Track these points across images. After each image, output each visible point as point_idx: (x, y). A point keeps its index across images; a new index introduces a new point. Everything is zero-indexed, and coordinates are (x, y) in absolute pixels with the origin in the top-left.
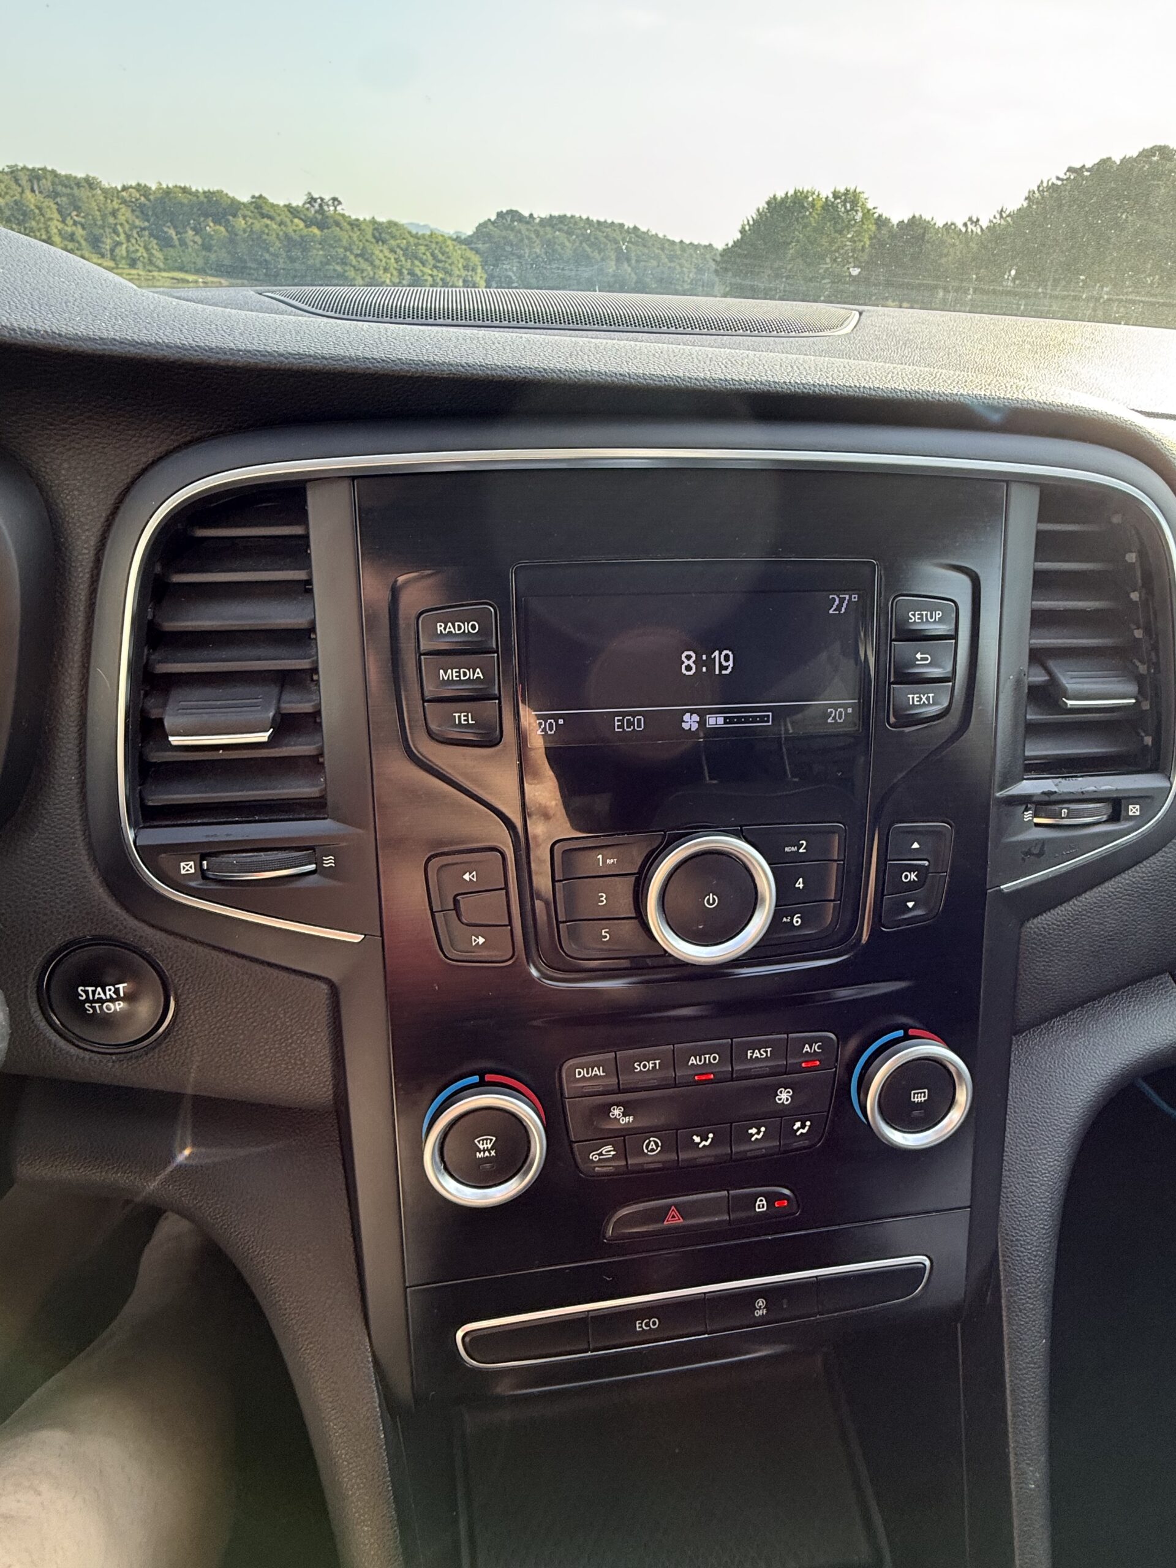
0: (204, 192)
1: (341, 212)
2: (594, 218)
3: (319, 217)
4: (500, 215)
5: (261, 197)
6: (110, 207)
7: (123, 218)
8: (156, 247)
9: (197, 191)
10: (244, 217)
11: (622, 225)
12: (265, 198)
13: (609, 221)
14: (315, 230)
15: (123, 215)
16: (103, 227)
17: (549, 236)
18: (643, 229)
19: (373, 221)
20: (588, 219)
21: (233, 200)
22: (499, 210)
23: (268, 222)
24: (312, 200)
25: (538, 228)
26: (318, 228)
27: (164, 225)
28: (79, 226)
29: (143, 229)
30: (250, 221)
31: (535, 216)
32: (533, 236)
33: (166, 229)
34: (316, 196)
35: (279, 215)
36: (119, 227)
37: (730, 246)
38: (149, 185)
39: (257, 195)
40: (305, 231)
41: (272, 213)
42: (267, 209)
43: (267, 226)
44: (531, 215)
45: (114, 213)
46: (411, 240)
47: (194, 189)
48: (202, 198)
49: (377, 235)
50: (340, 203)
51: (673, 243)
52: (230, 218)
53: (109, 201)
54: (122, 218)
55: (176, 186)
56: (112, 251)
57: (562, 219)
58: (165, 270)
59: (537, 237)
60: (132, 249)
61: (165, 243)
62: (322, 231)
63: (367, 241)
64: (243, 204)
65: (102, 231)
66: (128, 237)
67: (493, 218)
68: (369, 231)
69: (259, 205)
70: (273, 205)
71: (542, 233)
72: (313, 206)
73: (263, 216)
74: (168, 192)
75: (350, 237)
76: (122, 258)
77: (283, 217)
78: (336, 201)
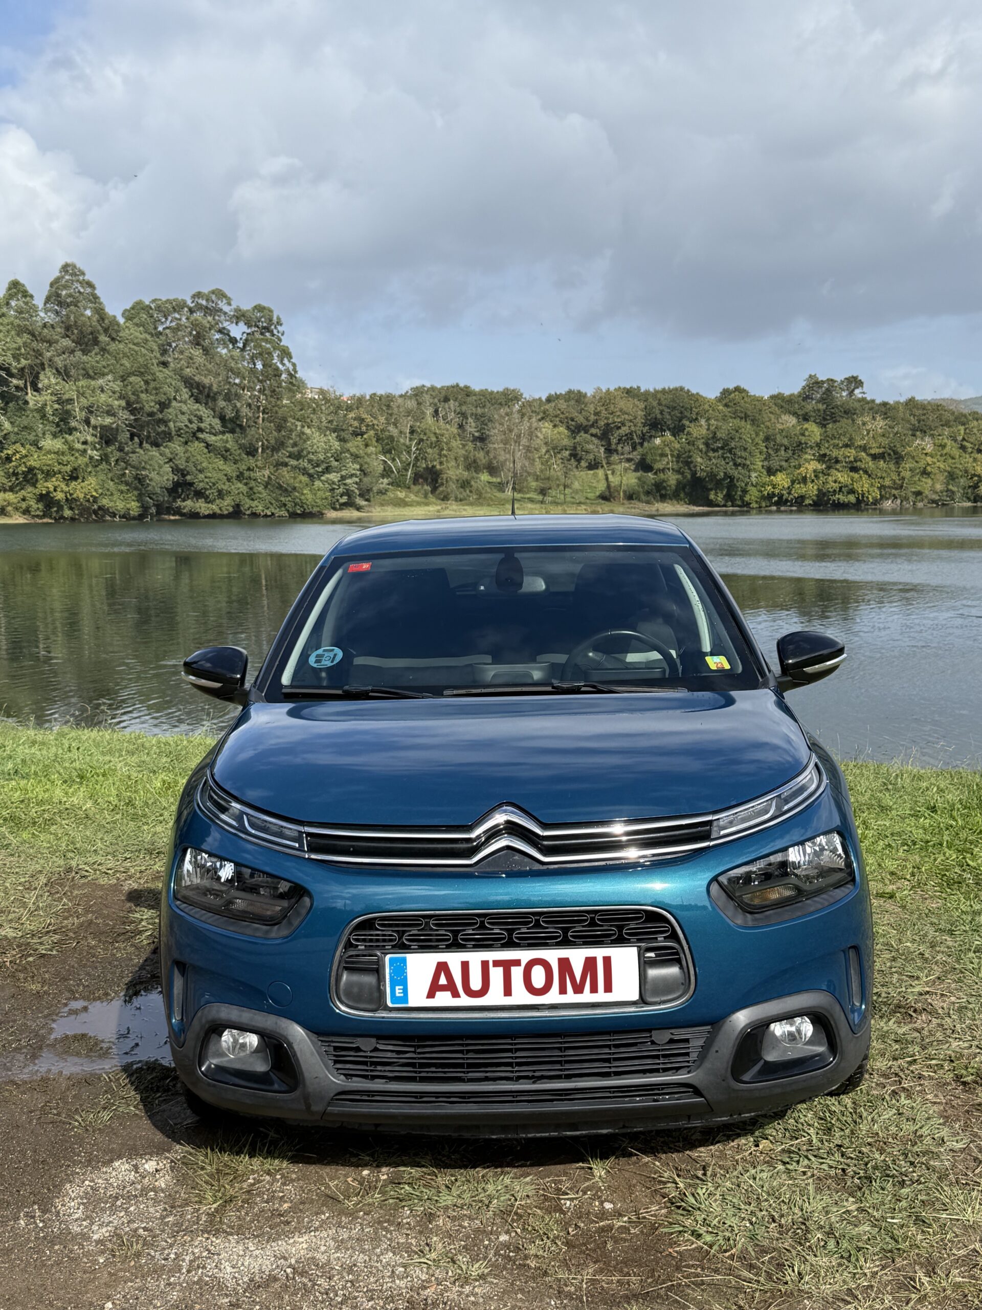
0: (656, 392)
1: (860, 396)
3: (821, 407)
5: (738, 389)
9: (647, 393)
10: (708, 419)
12: (744, 391)
14: (814, 427)
19: (911, 403)
21: (697, 398)
23: (743, 423)
24: (814, 384)
26: (819, 423)
30: (716, 424)
34: (822, 378)
35: (761, 411)
38: (583, 391)
39: (731, 386)
40: (797, 430)
41: (750, 410)
42: (744, 404)
46: (974, 423)
47: (642, 391)
49: (915, 422)
50: (859, 383)
52: (687, 423)
55: (620, 388)
62: (824, 426)
64: (710, 401)
69: (733, 401)
70: (754, 399)
72: (816, 393)
73: (736, 415)
74: (607, 398)
77: (765, 412)
78: (854, 382)
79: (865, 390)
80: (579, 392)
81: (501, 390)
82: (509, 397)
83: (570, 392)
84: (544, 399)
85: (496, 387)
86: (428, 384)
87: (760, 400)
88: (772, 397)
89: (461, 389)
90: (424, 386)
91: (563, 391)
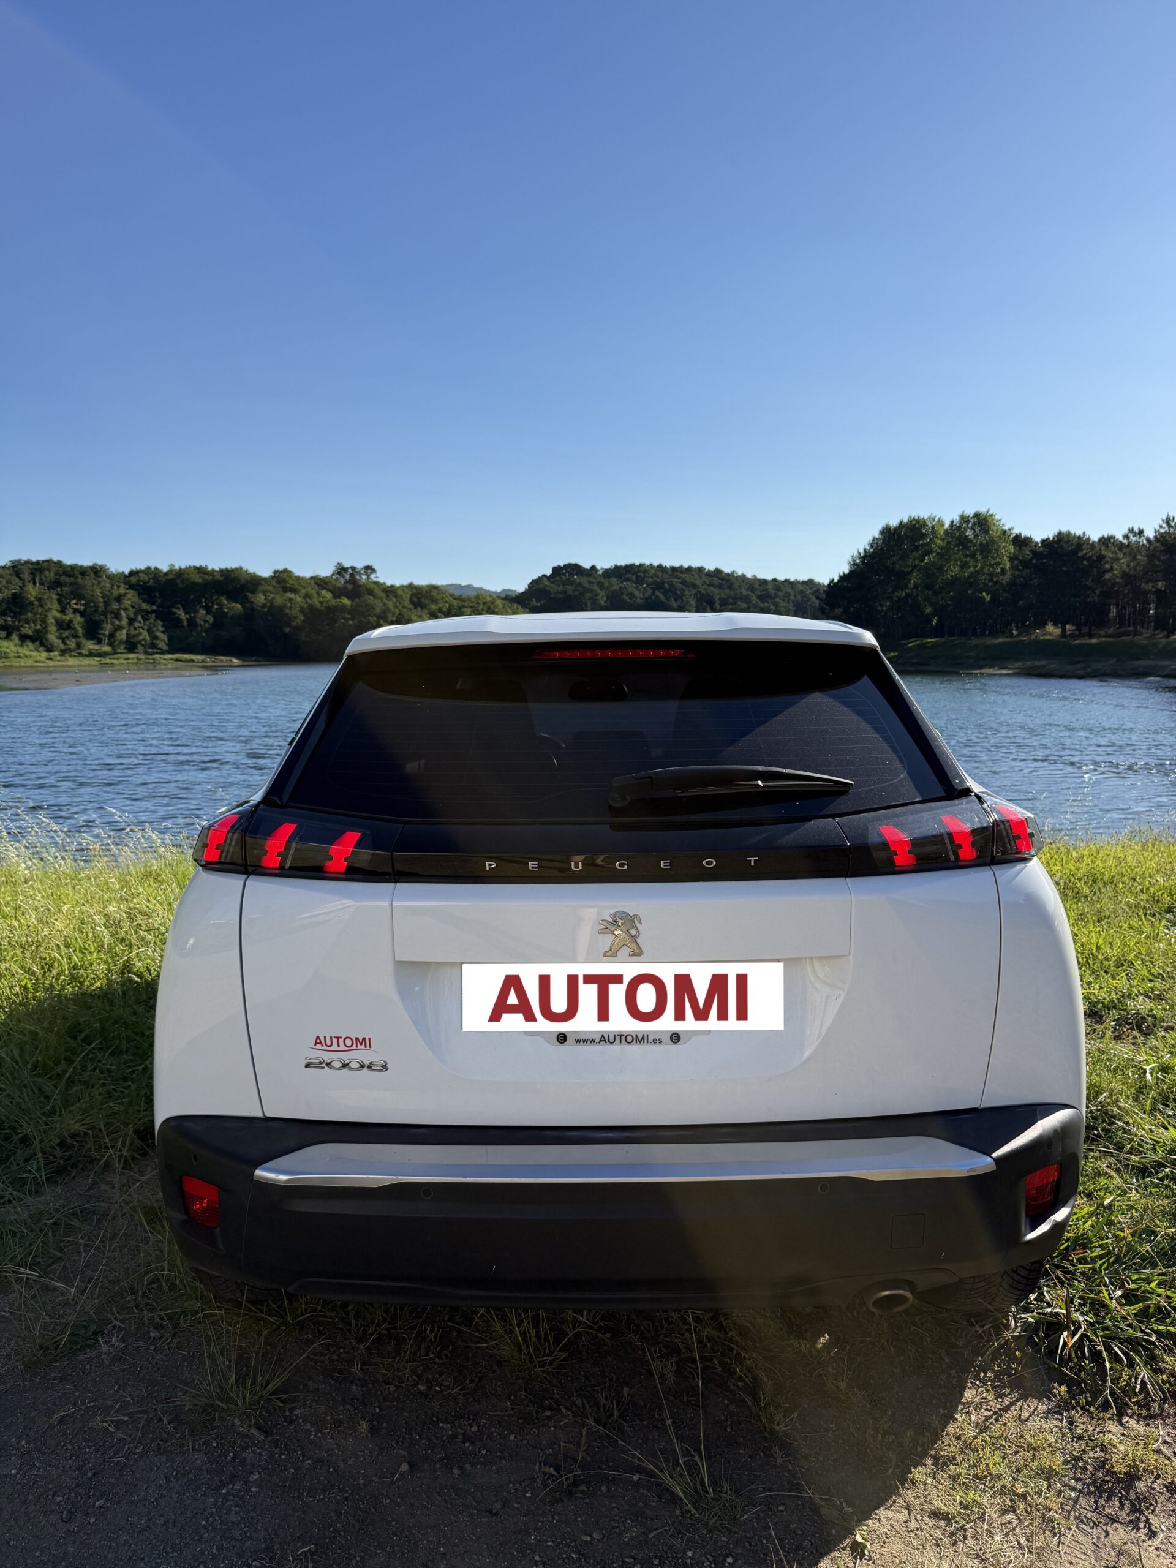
0: (221, 571)
1: (375, 579)
2: (668, 563)
3: (350, 587)
4: (557, 570)
5: (285, 571)
6: (115, 593)
7: (129, 602)
8: (161, 629)
9: (213, 570)
10: (265, 593)
11: (700, 570)
12: (290, 572)
13: (686, 566)
14: (345, 601)
15: (129, 599)
16: (104, 613)
17: (616, 587)
18: (727, 570)
19: (411, 586)
20: (660, 566)
22: (556, 565)
23: (292, 596)
24: (341, 570)
25: (603, 580)
26: (348, 598)
27: (173, 606)
28: (78, 615)
29: (148, 612)
30: (272, 596)
31: (598, 567)
32: (596, 588)
33: (174, 610)
34: (347, 565)
35: (305, 588)
36: (122, 612)
37: (836, 581)
38: (160, 567)
39: (281, 568)
40: (334, 602)
41: (297, 587)
42: (291, 582)
43: (290, 600)
44: (593, 568)
45: (119, 599)
46: (455, 603)
48: (218, 577)
49: (416, 600)
50: (373, 571)
51: (764, 582)
52: (249, 594)
53: (115, 587)
54: (127, 603)
55: (190, 567)
56: (112, 636)
57: (630, 569)
58: (169, 652)
59: (601, 589)
60: (133, 632)
61: (171, 623)
62: (353, 600)
63: (404, 607)
64: (265, 579)
65: (102, 617)
66: (131, 621)
67: (549, 572)
68: (407, 596)
69: (283, 580)
70: (298, 578)
71: (606, 584)
72: (343, 577)
73: (286, 590)
74: (180, 574)
75: (385, 604)
76: (121, 642)
77: (309, 589)
78: (369, 569)
79: (378, 573)
81: (90, 564)
87: (303, 579)
88: (312, 578)
91: (142, 567)
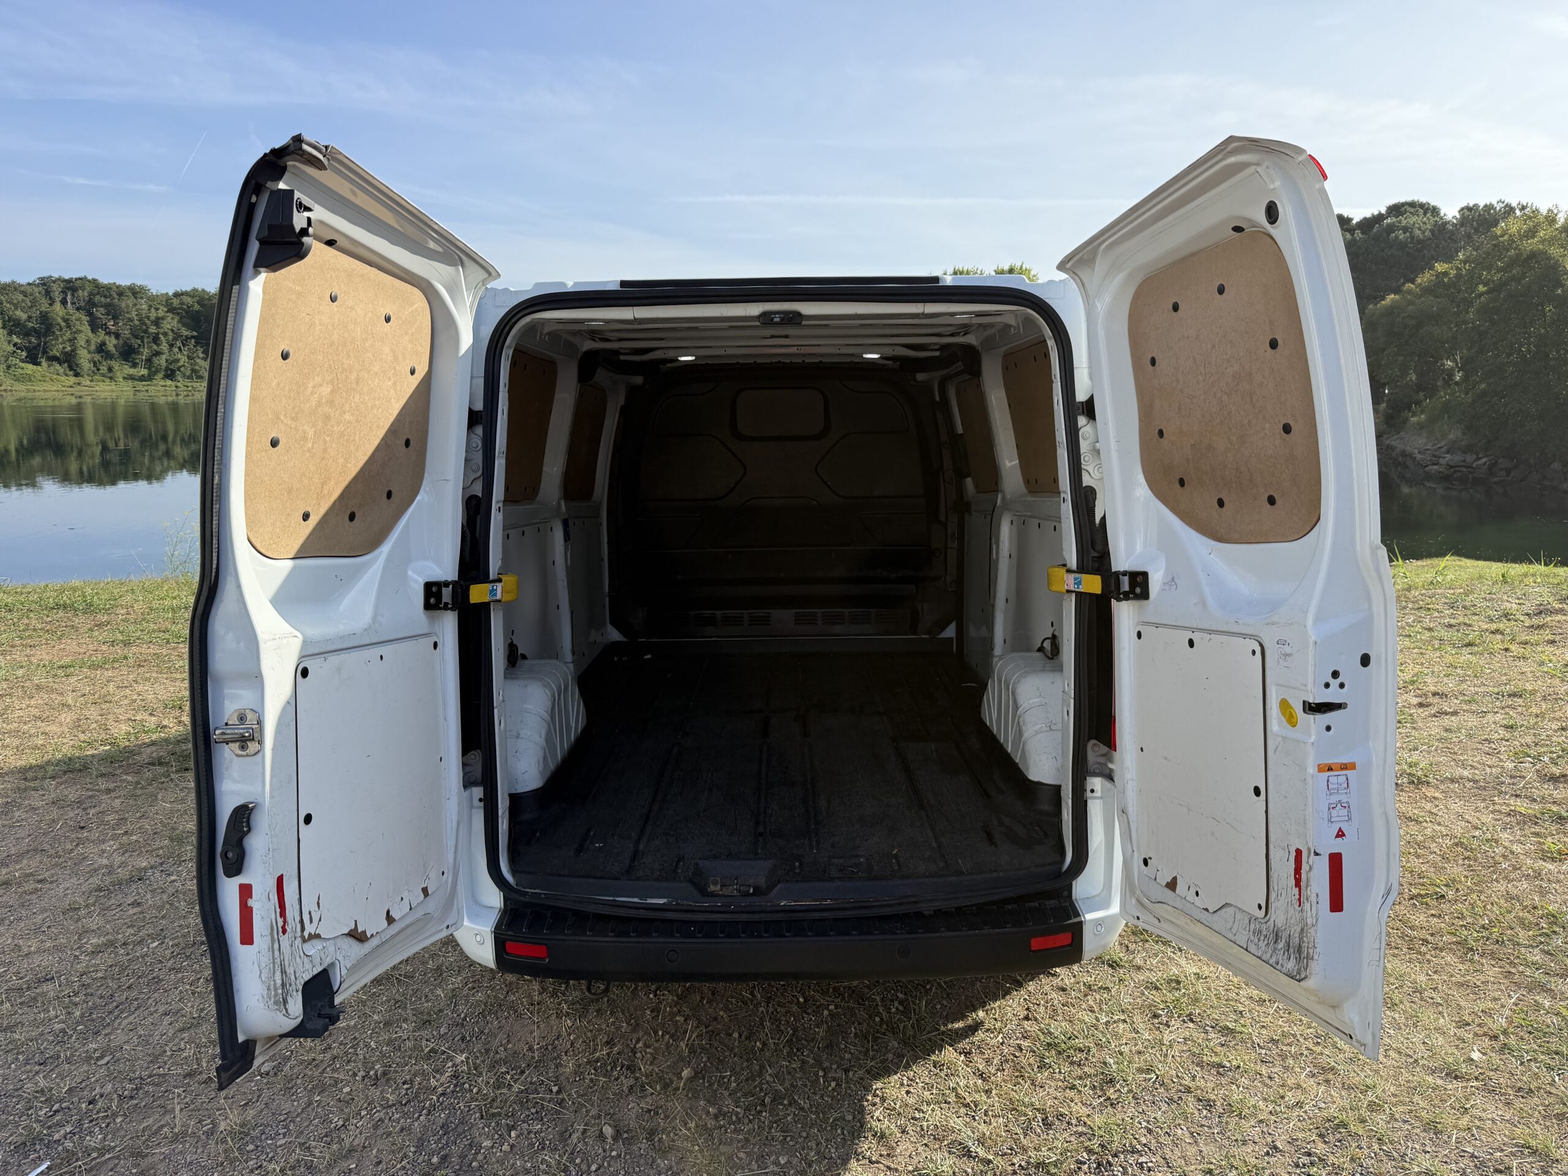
80: (203, 290)
82: (136, 292)
83: (195, 290)
84: (171, 294)
85: (125, 282)
86: (56, 275)
89: (89, 281)
90: (51, 277)
